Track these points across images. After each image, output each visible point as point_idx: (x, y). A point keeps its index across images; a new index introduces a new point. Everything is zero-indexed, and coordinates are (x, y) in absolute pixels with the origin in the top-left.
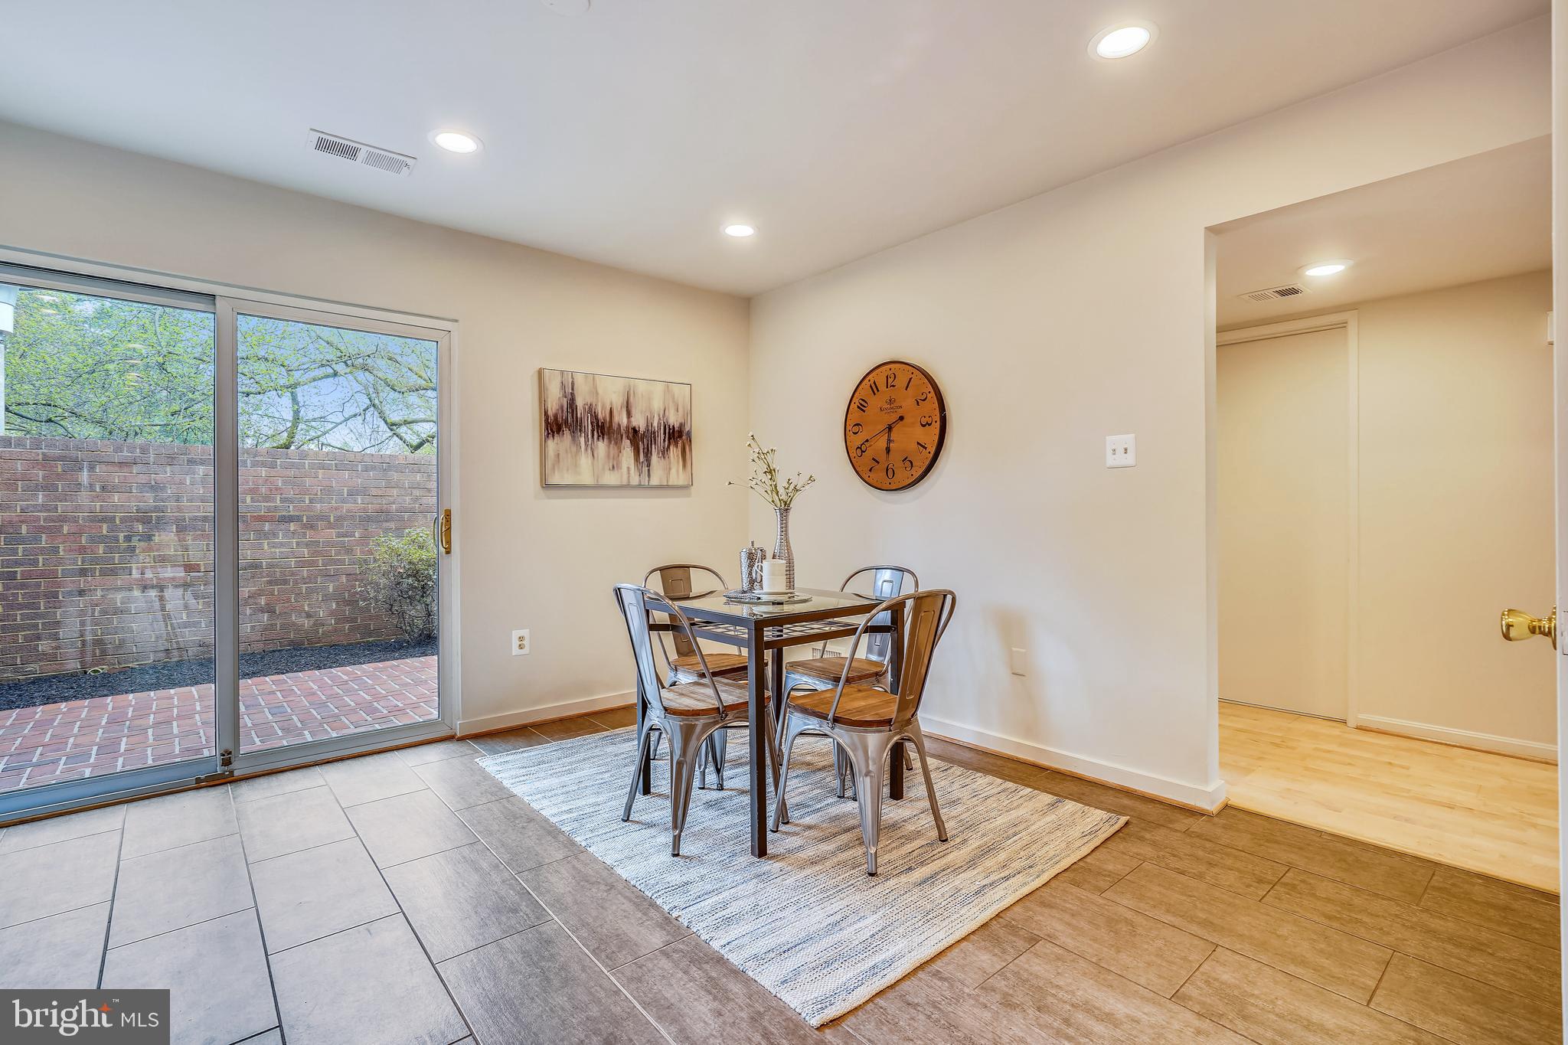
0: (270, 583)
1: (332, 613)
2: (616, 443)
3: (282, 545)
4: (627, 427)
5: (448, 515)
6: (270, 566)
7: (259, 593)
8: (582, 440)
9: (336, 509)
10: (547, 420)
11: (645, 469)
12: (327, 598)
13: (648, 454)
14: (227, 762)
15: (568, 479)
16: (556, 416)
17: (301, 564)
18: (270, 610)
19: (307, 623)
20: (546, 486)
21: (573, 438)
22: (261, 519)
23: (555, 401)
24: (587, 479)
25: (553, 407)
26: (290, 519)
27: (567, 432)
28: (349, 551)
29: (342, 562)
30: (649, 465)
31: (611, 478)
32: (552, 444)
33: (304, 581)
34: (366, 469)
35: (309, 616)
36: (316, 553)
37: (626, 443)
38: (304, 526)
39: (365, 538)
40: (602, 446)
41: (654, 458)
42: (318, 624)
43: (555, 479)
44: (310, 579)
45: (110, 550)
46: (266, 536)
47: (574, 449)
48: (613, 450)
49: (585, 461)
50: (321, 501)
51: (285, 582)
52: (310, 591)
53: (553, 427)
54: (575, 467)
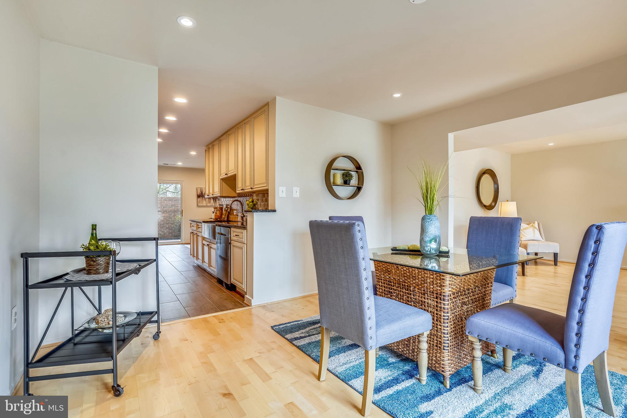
5: (182, 210)
8: (204, 199)
10: (197, 195)
11: (215, 203)
12: (167, 228)
13: (216, 201)
15: (201, 205)
20: (197, 206)
23: (199, 192)
24: (205, 205)
25: (199, 194)
27: (201, 197)
28: (171, 218)
31: (209, 205)
32: (198, 199)
34: (175, 201)
35: (163, 232)
39: (174, 216)
40: (207, 199)
42: (165, 234)
43: (199, 205)
47: (202, 200)
48: (210, 200)
49: (204, 202)
50: (165, 208)
52: (163, 227)
53: (199, 196)
54: (203, 203)
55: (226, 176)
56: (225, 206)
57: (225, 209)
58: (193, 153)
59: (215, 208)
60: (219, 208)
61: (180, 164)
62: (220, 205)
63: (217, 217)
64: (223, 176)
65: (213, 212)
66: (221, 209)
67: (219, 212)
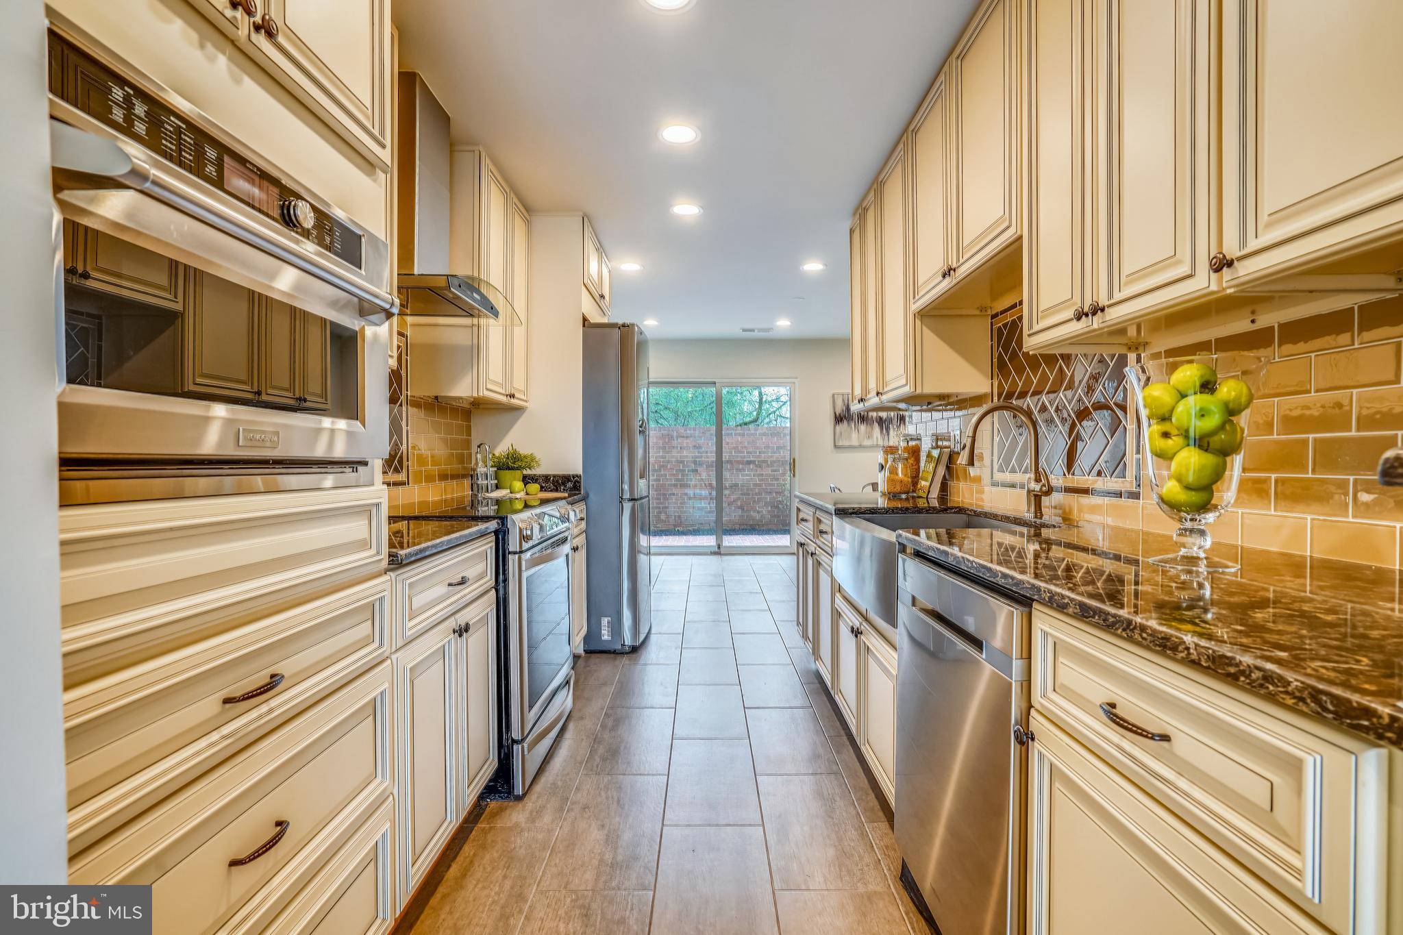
0: (742, 494)
1: (769, 512)
2: (870, 425)
3: (747, 475)
4: (877, 417)
5: (794, 460)
6: (742, 486)
7: (738, 499)
8: (853, 426)
9: (771, 457)
10: (835, 416)
11: (886, 437)
13: (888, 430)
14: (719, 548)
15: (846, 443)
16: (840, 415)
17: (756, 485)
18: (741, 508)
19: (758, 517)
20: (836, 446)
21: (848, 423)
22: (738, 462)
23: (840, 407)
24: (855, 442)
25: (838, 410)
26: (749, 463)
27: (845, 422)
29: (773, 485)
30: (888, 435)
31: (867, 443)
32: (837, 427)
33: (756, 494)
35: (758, 512)
36: (762, 480)
37: (876, 425)
38: (756, 466)
40: (863, 427)
41: (891, 432)
43: (840, 443)
44: (760, 494)
45: (683, 475)
46: (739, 470)
47: (849, 429)
48: (869, 428)
49: (854, 435)
51: (748, 494)
52: (759, 500)
53: (839, 419)
54: (850, 438)
55: (947, 283)
56: (926, 445)
57: (929, 455)
58: (813, 266)
59: (890, 450)
60: (906, 449)
61: (783, 324)
62: (908, 438)
63: (898, 488)
64: (933, 288)
65: (882, 467)
66: (915, 452)
67: (905, 467)
